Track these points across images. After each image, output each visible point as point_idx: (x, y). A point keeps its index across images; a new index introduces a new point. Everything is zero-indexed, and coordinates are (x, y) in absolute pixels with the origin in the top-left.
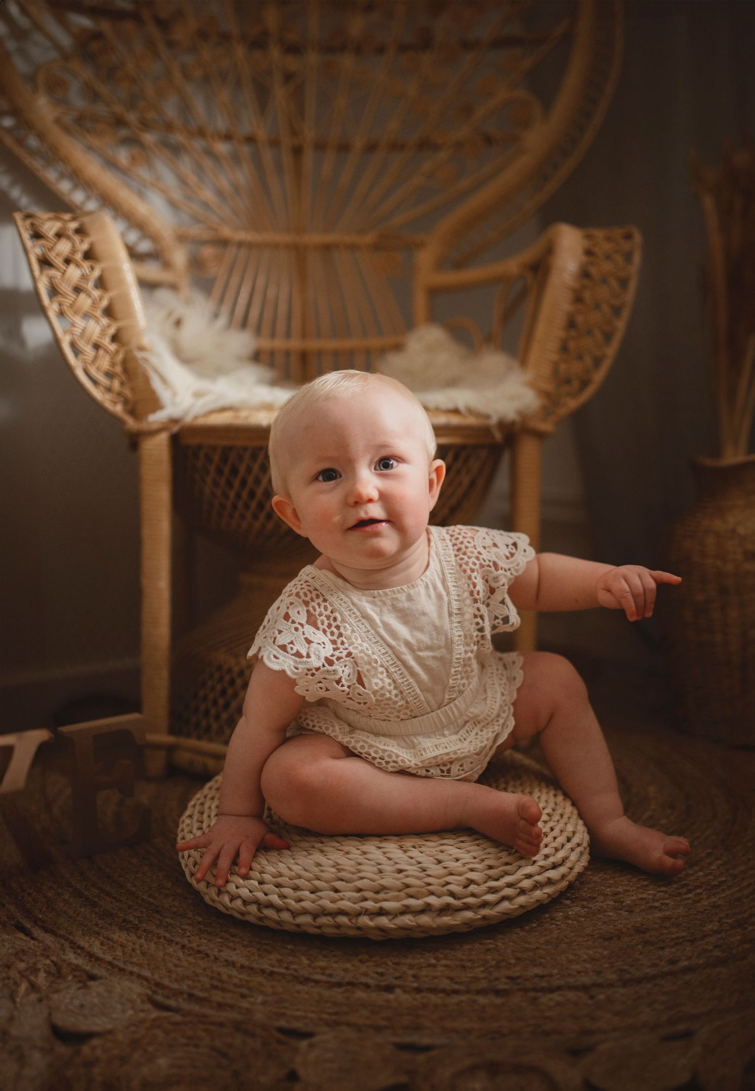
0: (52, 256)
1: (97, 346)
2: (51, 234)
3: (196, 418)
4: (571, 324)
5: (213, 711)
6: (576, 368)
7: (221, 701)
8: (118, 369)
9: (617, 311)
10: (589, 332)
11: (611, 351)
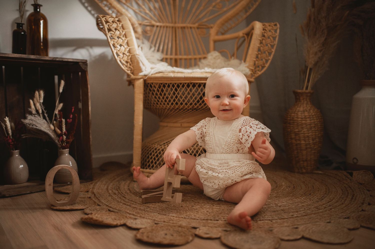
0: (111, 28)
1: (124, 54)
2: (111, 22)
3: (152, 74)
4: (259, 50)
5: (154, 162)
6: (261, 63)
7: (157, 159)
8: (129, 60)
9: (272, 46)
10: (265, 52)
11: (271, 58)
